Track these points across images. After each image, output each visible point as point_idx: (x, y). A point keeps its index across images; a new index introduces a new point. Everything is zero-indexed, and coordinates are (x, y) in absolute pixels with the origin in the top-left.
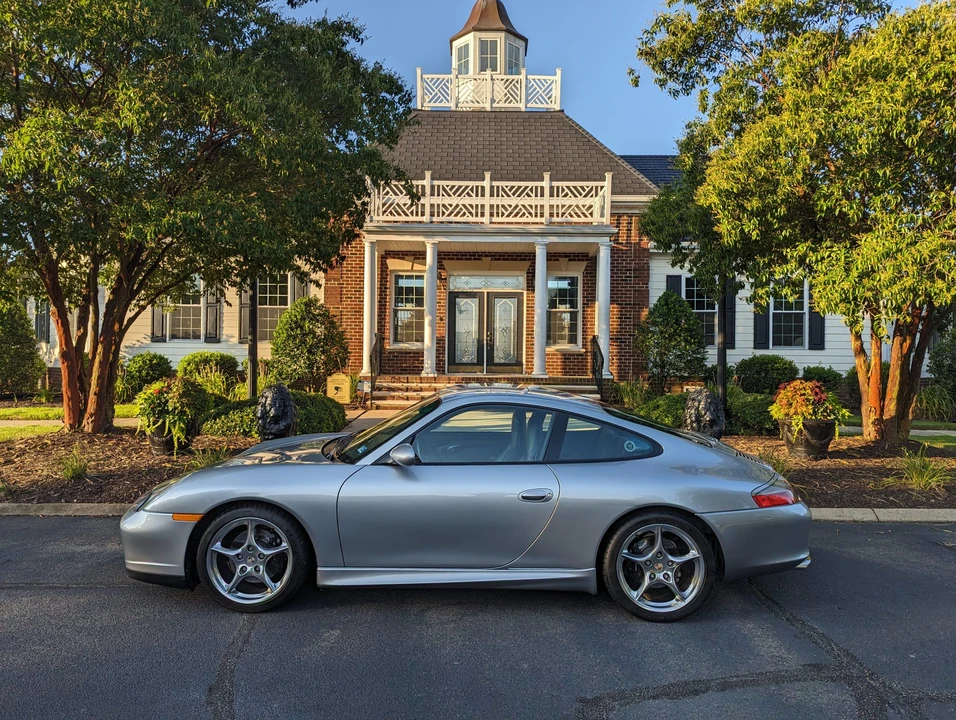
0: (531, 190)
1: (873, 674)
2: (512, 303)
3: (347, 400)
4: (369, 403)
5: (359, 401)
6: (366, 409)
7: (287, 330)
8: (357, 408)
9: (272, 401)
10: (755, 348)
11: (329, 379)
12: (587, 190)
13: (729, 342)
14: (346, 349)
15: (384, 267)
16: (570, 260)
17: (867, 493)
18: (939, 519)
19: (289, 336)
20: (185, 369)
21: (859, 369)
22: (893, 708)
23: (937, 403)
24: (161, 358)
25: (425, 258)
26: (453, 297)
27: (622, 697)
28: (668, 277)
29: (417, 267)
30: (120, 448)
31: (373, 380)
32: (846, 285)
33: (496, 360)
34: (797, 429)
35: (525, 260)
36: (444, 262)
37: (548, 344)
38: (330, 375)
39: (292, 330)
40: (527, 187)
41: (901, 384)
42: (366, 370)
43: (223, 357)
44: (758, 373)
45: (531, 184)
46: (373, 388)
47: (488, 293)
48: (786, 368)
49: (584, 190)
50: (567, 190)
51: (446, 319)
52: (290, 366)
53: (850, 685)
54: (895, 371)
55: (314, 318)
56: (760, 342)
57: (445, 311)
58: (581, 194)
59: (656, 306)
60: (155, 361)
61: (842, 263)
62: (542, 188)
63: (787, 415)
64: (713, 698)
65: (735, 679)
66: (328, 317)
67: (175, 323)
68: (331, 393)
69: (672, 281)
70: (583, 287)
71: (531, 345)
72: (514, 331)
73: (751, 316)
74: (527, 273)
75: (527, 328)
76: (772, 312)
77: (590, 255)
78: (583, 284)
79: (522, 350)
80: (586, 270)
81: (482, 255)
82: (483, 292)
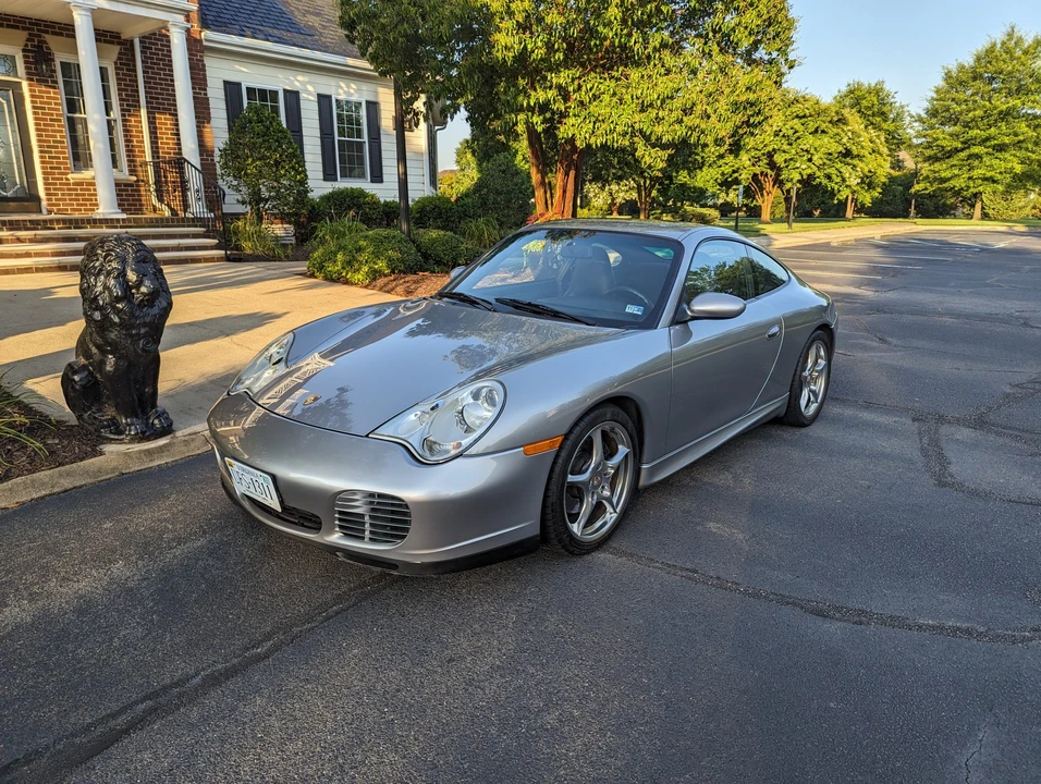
2: (3, 99)
10: (325, 180)
28: (226, 83)
35: (17, 28)
37: (77, 167)
56: (329, 175)
69: (232, 89)
70: (119, 84)
71: (51, 168)
72: (15, 145)
73: (318, 141)
74: (24, 51)
75: (39, 141)
76: (337, 138)
77: (124, 37)
78: (118, 79)
79: (34, 176)
80: (119, 58)
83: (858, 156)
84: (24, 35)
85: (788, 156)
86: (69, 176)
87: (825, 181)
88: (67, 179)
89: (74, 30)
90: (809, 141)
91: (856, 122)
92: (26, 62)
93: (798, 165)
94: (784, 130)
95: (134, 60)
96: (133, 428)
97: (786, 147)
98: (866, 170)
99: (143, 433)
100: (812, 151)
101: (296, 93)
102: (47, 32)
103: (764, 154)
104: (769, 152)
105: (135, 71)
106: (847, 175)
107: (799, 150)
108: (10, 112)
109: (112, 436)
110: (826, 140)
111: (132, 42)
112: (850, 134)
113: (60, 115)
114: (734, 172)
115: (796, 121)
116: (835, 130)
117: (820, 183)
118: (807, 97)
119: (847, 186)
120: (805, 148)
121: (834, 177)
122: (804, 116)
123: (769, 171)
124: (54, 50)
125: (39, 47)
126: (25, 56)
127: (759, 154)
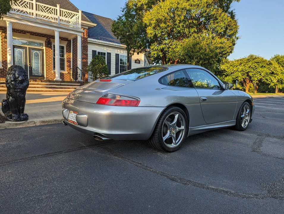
0: (52, 9)
2: (39, 53)
12: (73, 15)
16: (61, 40)
26: (14, 47)
33: (33, 74)
35: (44, 37)
37: (54, 69)
40: (50, 8)
45: (52, 7)
47: (29, 47)
49: (72, 15)
50: (66, 13)
58: (71, 16)
62: (57, 10)
69: (94, 52)
70: (66, 50)
71: (48, 69)
72: (41, 64)
73: (115, 65)
74: (45, 42)
75: (46, 63)
76: (120, 64)
77: (69, 39)
78: (66, 49)
79: (44, 71)
80: (67, 44)
81: (26, 32)
82: (27, 47)
83: (276, 74)
84: (46, 38)
85: (253, 73)
86: (52, 71)
87: (266, 81)
88: (51, 72)
89: (54, 37)
90: (260, 69)
91: (276, 65)
92: (45, 45)
93: (256, 76)
94: (252, 66)
95: (71, 45)
96: (15, 117)
97: (252, 71)
98: (279, 78)
99: (17, 119)
100: (261, 72)
101: (110, 53)
102: (51, 38)
103: (246, 73)
104: (247, 72)
105: (71, 47)
106: (273, 79)
107: (257, 72)
108: (40, 56)
109: (9, 119)
110: (265, 69)
111: (71, 41)
112: (273, 68)
113: (52, 57)
114: (236, 77)
115: (256, 64)
116: (268, 66)
117: (264, 81)
118: (259, 57)
119: (273, 82)
120: (259, 71)
121: (269, 80)
122: (258, 62)
123: (247, 77)
124: (52, 42)
125: (49, 41)
126: (45, 43)
127: (244, 73)
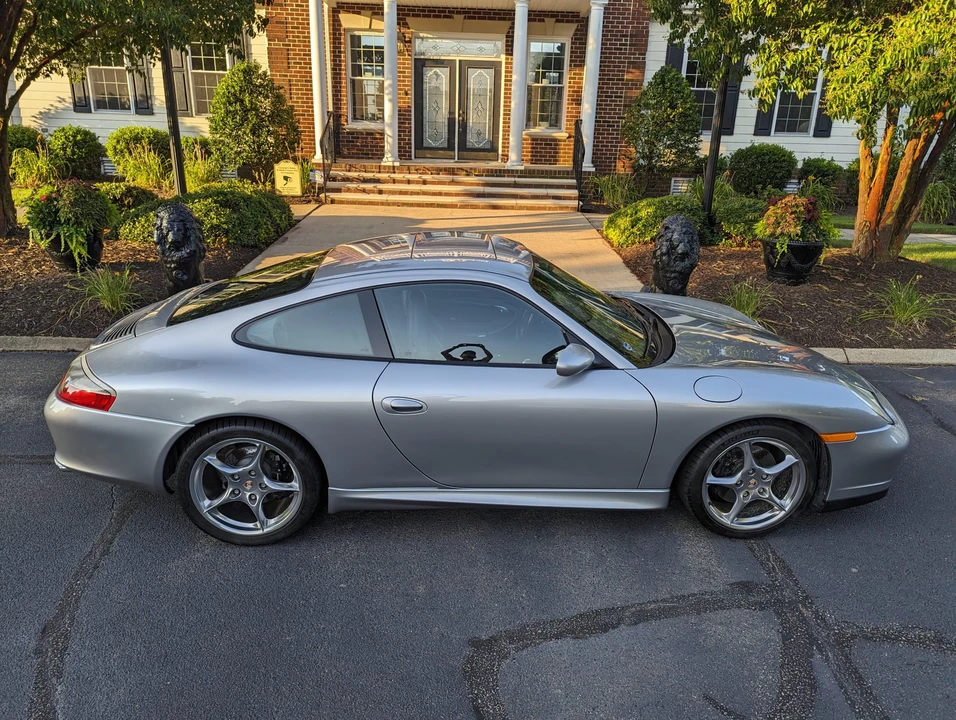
1: (807, 598)
2: (487, 75)
3: (298, 192)
4: (322, 196)
5: (312, 193)
6: (320, 203)
7: (224, 104)
8: (309, 202)
9: (168, 223)
10: (755, 135)
11: (276, 167)
13: (727, 127)
14: (295, 129)
15: (336, 24)
16: (557, 21)
17: (841, 330)
18: (913, 361)
19: (228, 112)
20: (115, 148)
21: (862, 177)
22: (820, 650)
23: (936, 202)
24: (86, 133)
25: (383, 14)
26: (421, 65)
27: (521, 637)
28: (669, 45)
29: (376, 24)
30: (20, 261)
31: (325, 168)
32: (867, 86)
33: (469, 145)
34: (781, 251)
35: (504, 19)
36: (409, 20)
37: (528, 126)
38: (277, 162)
39: (231, 104)
41: (904, 195)
42: (318, 157)
43: (156, 134)
44: (754, 165)
46: (328, 178)
47: (460, 61)
48: (784, 161)
51: (412, 92)
52: (232, 149)
53: (779, 615)
54: (900, 181)
55: (254, 90)
56: (762, 128)
57: (410, 82)
59: (650, 84)
60: (79, 138)
61: (867, 54)
63: (772, 235)
64: (622, 634)
65: (653, 606)
66: (272, 88)
67: (97, 89)
68: (280, 184)
69: (674, 50)
71: (508, 127)
72: (490, 111)
74: (506, 37)
75: (505, 106)
77: (581, 15)
78: (571, 53)
79: (498, 133)
81: (453, 12)
82: (455, 61)
84: (508, 24)
92: (507, 46)
105: (586, 44)
108: (491, 85)
111: (587, 19)
126: (507, 42)
